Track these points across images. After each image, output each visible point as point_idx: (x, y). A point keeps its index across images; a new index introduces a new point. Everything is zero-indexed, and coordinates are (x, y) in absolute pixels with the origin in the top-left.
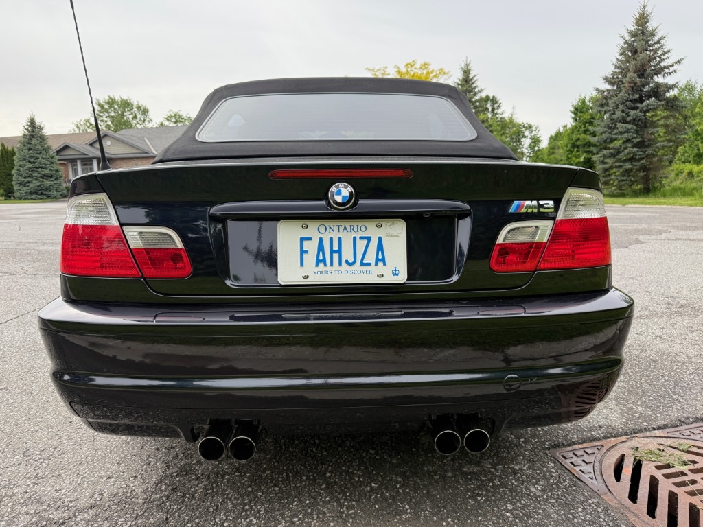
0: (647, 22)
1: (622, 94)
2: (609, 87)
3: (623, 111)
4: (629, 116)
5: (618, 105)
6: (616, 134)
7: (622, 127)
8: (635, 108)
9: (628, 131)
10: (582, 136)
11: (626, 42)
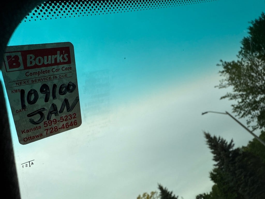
0: (210, 136)
1: (225, 161)
2: (218, 162)
8: (235, 163)
11: (209, 145)
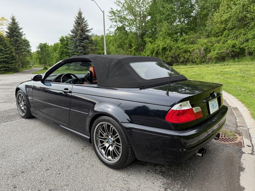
0: (81, 15)
1: (77, 37)
3: (79, 43)
4: (81, 44)
5: (77, 40)
6: (77, 50)
7: (79, 48)
9: (81, 49)
10: (65, 50)
11: (76, 20)
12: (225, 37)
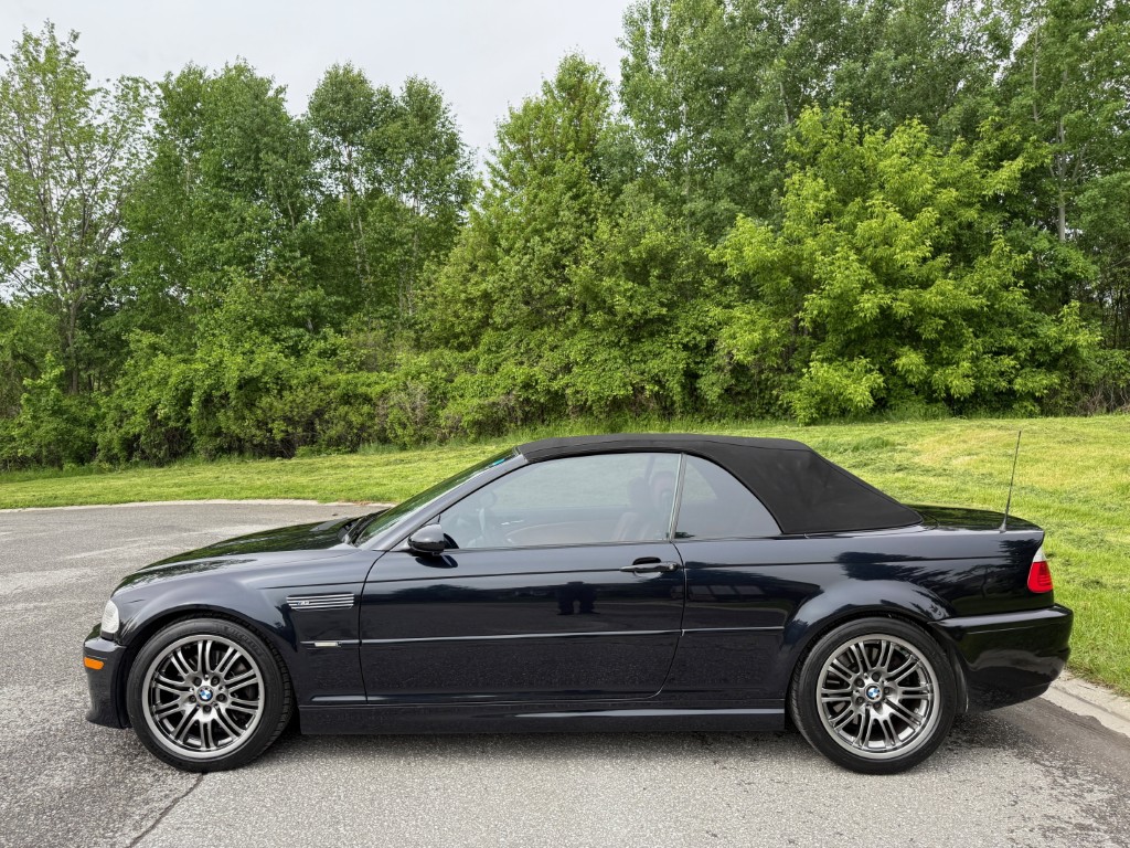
12: (489, 351)
